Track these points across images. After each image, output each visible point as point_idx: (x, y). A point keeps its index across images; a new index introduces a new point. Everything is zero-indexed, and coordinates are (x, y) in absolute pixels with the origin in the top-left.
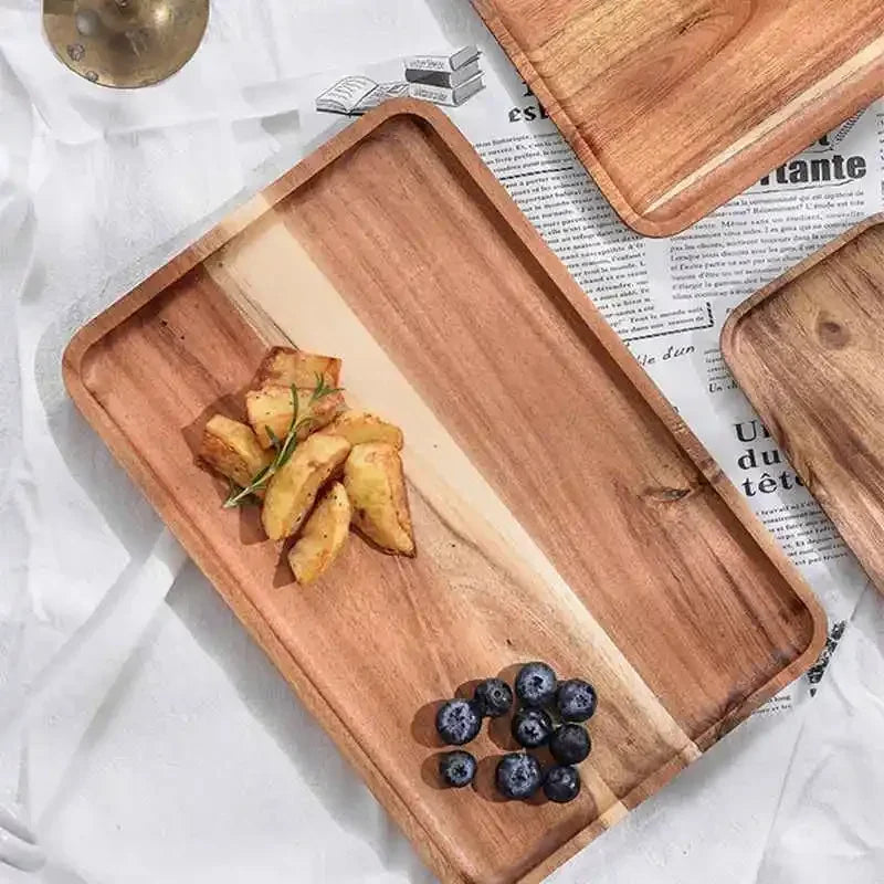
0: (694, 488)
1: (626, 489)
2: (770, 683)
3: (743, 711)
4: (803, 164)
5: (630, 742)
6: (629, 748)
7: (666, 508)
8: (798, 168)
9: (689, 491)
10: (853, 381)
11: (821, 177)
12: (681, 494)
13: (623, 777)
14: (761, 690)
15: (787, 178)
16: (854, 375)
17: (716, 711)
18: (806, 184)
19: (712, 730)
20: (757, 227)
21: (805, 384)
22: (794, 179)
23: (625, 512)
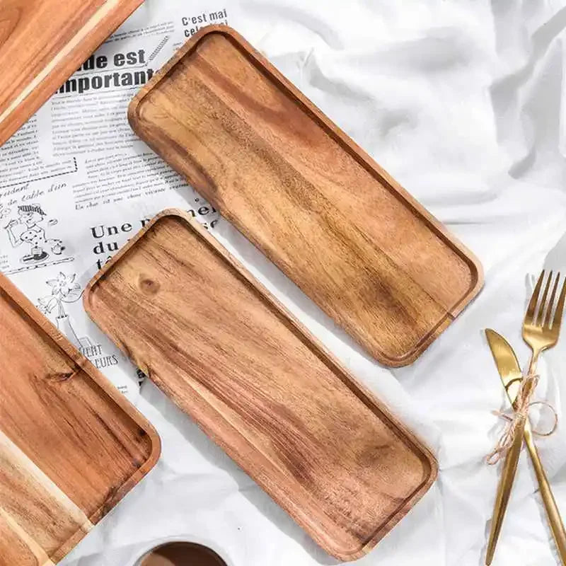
0: (75, 371)
1: (36, 377)
2: (130, 480)
3: (115, 498)
4: (130, 75)
5: (55, 524)
6: (54, 527)
7: (60, 385)
8: (127, 76)
9: (72, 374)
10: (166, 311)
11: (140, 82)
12: (68, 376)
13: (51, 544)
14: (125, 484)
15: (120, 83)
16: (167, 307)
17: (101, 499)
18: (131, 86)
19: (99, 511)
20: (102, 113)
21: (138, 319)
22: (124, 83)
23: (37, 391)
